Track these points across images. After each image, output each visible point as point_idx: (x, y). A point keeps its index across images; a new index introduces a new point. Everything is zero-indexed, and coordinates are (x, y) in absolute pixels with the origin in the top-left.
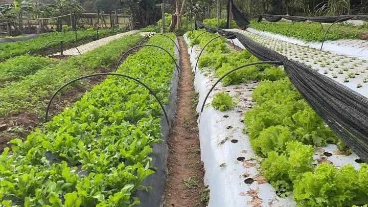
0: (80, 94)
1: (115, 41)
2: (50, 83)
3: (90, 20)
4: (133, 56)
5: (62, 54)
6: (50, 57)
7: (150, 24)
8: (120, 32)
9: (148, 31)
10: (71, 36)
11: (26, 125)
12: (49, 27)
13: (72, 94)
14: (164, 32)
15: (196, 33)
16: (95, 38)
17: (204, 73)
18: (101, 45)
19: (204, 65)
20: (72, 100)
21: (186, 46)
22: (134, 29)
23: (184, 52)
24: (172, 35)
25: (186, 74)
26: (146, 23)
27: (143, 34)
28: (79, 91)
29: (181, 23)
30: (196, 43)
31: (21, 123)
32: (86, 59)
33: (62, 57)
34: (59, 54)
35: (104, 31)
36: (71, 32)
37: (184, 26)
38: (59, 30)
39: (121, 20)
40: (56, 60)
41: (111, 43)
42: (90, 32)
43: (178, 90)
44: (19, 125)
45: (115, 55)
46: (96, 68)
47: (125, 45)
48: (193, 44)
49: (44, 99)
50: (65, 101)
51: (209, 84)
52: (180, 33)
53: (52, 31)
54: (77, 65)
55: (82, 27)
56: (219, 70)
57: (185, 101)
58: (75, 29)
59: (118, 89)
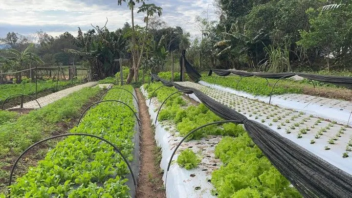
0: (42, 151)
1: (75, 93)
3: (49, 72)
4: (94, 110)
5: (22, 107)
6: (10, 110)
7: (107, 76)
8: (79, 83)
9: (106, 83)
10: (31, 88)
12: (8, 78)
13: (34, 151)
14: (122, 84)
15: (155, 86)
16: (54, 90)
17: (165, 127)
18: (61, 97)
19: (164, 118)
20: (34, 157)
21: (144, 98)
22: (92, 80)
23: (142, 105)
24: (130, 87)
25: (146, 126)
26: (104, 75)
27: (101, 86)
28: (40, 147)
29: (138, 76)
30: (154, 95)
32: (47, 113)
33: (22, 110)
34: (19, 107)
35: (64, 83)
36: (31, 84)
37: (141, 79)
38: (19, 81)
39: (79, 72)
40: (15, 113)
41: (70, 95)
42: (49, 84)
43: (140, 145)
45: (76, 109)
46: (57, 122)
47: (84, 98)
48: (151, 97)
49: (5, 157)
50: (27, 159)
51: (170, 138)
52: (137, 85)
53: (12, 83)
54: (39, 119)
55: (41, 79)
56: (180, 124)
57: (148, 156)
58: (34, 81)
59: (82, 146)
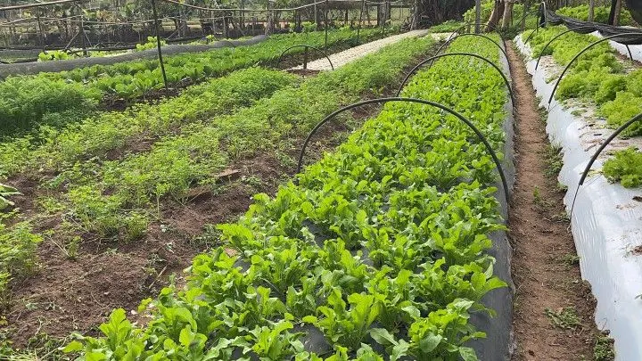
0: (340, 134)
1: (388, 48)
2: (294, 112)
3: (345, 13)
4: (425, 74)
5: (305, 67)
6: (290, 72)
7: (446, 18)
8: (394, 32)
9: (444, 32)
10: (317, 39)
11: (265, 175)
12: (282, 25)
13: (327, 133)
14: (477, 32)
15: (547, 34)
16: (353, 43)
17: (571, 110)
18: (365, 54)
19: (570, 94)
20: (327, 142)
21: (521, 58)
22: (419, 27)
23: (519, 71)
24: (496, 37)
25: (527, 111)
26: (440, 16)
27: (437, 37)
28: (337, 129)
29: (511, 16)
30: (547, 52)
31: (259, 171)
32: (345, 76)
33: (304, 72)
34: (300, 67)
35: (369, 32)
36: (315, 34)
37: (516, 22)
38: (298, 29)
39: (396, 13)
40: (297, 76)
41: (381, 51)
42: (344, 33)
43: (515, 140)
44: (256, 173)
45: (393, 72)
46: (361, 93)
47: (408, 54)
48: (539, 56)
50: (318, 143)
51: (584, 131)
52: (508, 34)
53: (287, 32)
54: (332, 86)
55: (332, 25)
56: (609, 105)
57: (530, 160)
58: (320, 28)
59: (408, 129)
